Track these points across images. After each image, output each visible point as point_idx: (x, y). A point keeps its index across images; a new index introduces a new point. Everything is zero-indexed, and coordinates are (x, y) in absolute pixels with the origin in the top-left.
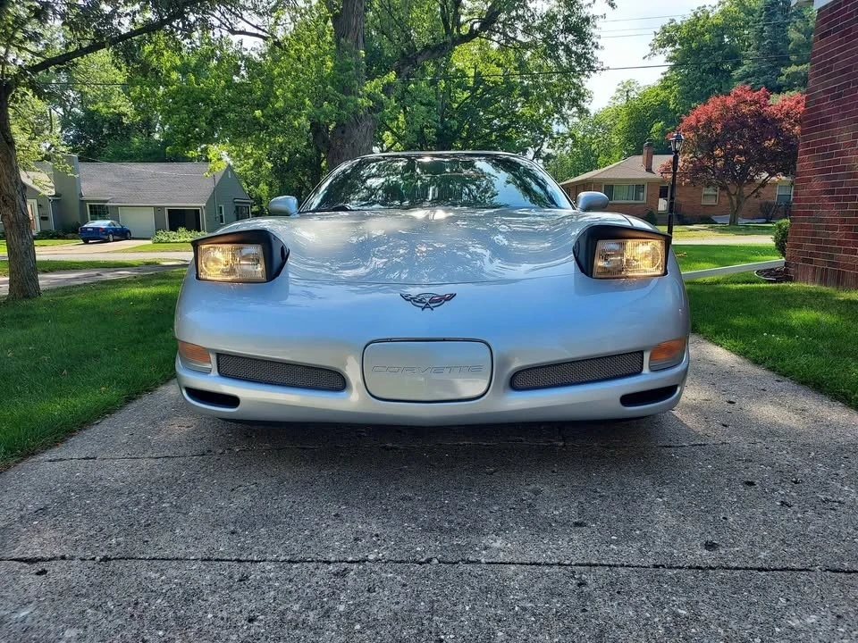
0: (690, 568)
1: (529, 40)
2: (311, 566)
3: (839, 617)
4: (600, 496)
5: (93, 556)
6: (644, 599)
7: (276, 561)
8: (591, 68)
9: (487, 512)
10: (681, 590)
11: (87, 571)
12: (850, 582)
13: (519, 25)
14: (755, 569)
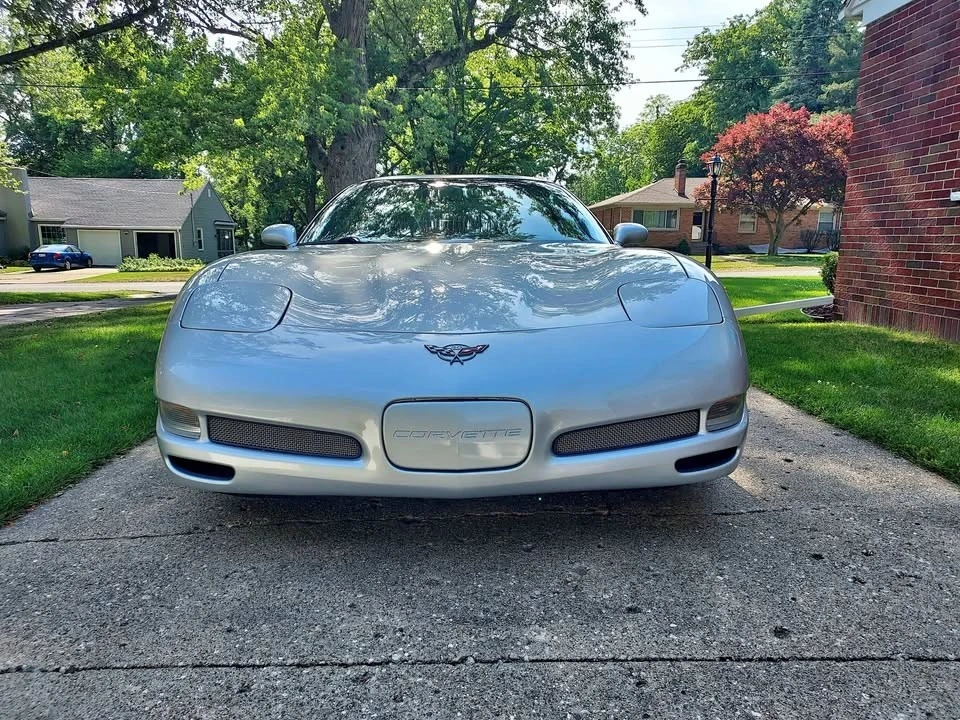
0: (761, 660)
1: (551, 48)
2: (325, 671)
3: (928, 714)
4: (654, 576)
5: (58, 667)
6: (712, 699)
7: (282, 665)
8: (620, 81)
9: (527, 597)
10: (752, 688)
11: (49, 686)
12: (936, 672)
13: (540, 32)
14: (831, 659)
